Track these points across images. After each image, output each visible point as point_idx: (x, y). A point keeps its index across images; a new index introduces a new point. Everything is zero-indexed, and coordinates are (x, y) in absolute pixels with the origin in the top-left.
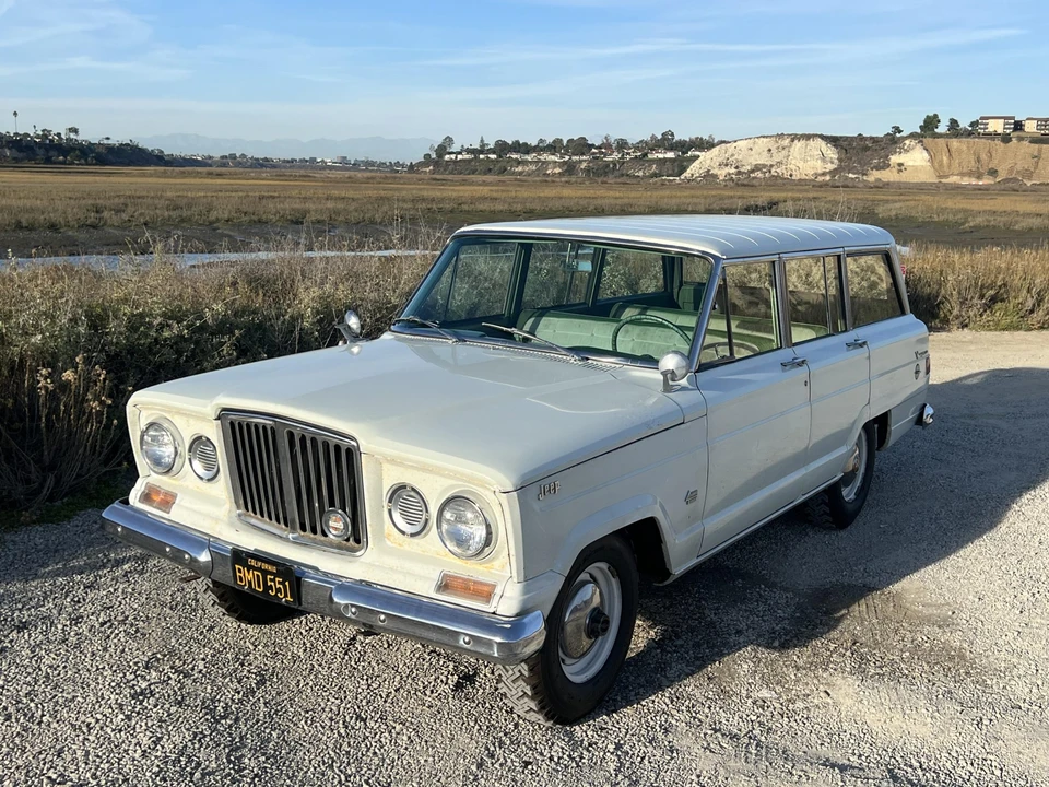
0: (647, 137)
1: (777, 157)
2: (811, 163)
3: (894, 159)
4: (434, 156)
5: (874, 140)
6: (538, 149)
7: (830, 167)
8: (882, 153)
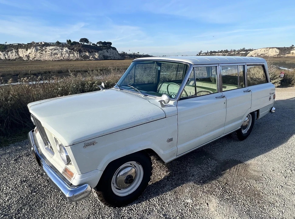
0: (240, 49)
1: (266, 52)
2: (273, 53)
3: (292, 52)
4: (198, 54)
5: (287, 48)
6: (218, 52)
7: (277, 54)
8: (289, 50)
